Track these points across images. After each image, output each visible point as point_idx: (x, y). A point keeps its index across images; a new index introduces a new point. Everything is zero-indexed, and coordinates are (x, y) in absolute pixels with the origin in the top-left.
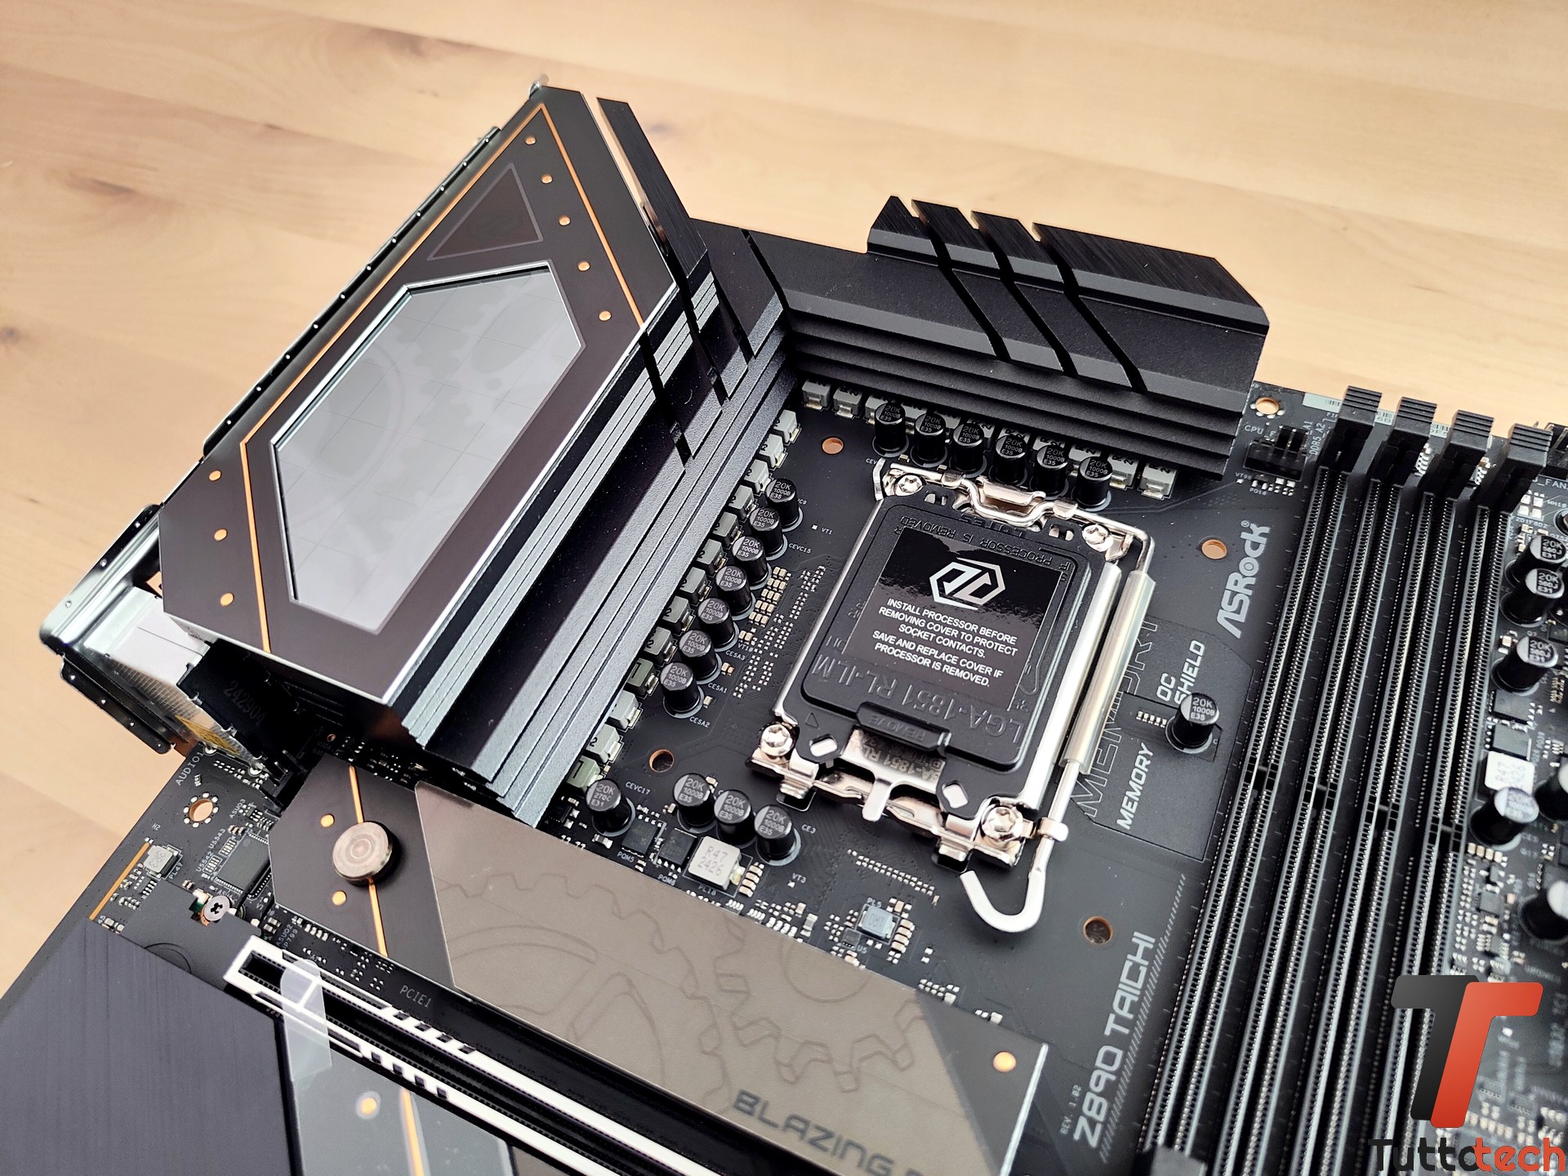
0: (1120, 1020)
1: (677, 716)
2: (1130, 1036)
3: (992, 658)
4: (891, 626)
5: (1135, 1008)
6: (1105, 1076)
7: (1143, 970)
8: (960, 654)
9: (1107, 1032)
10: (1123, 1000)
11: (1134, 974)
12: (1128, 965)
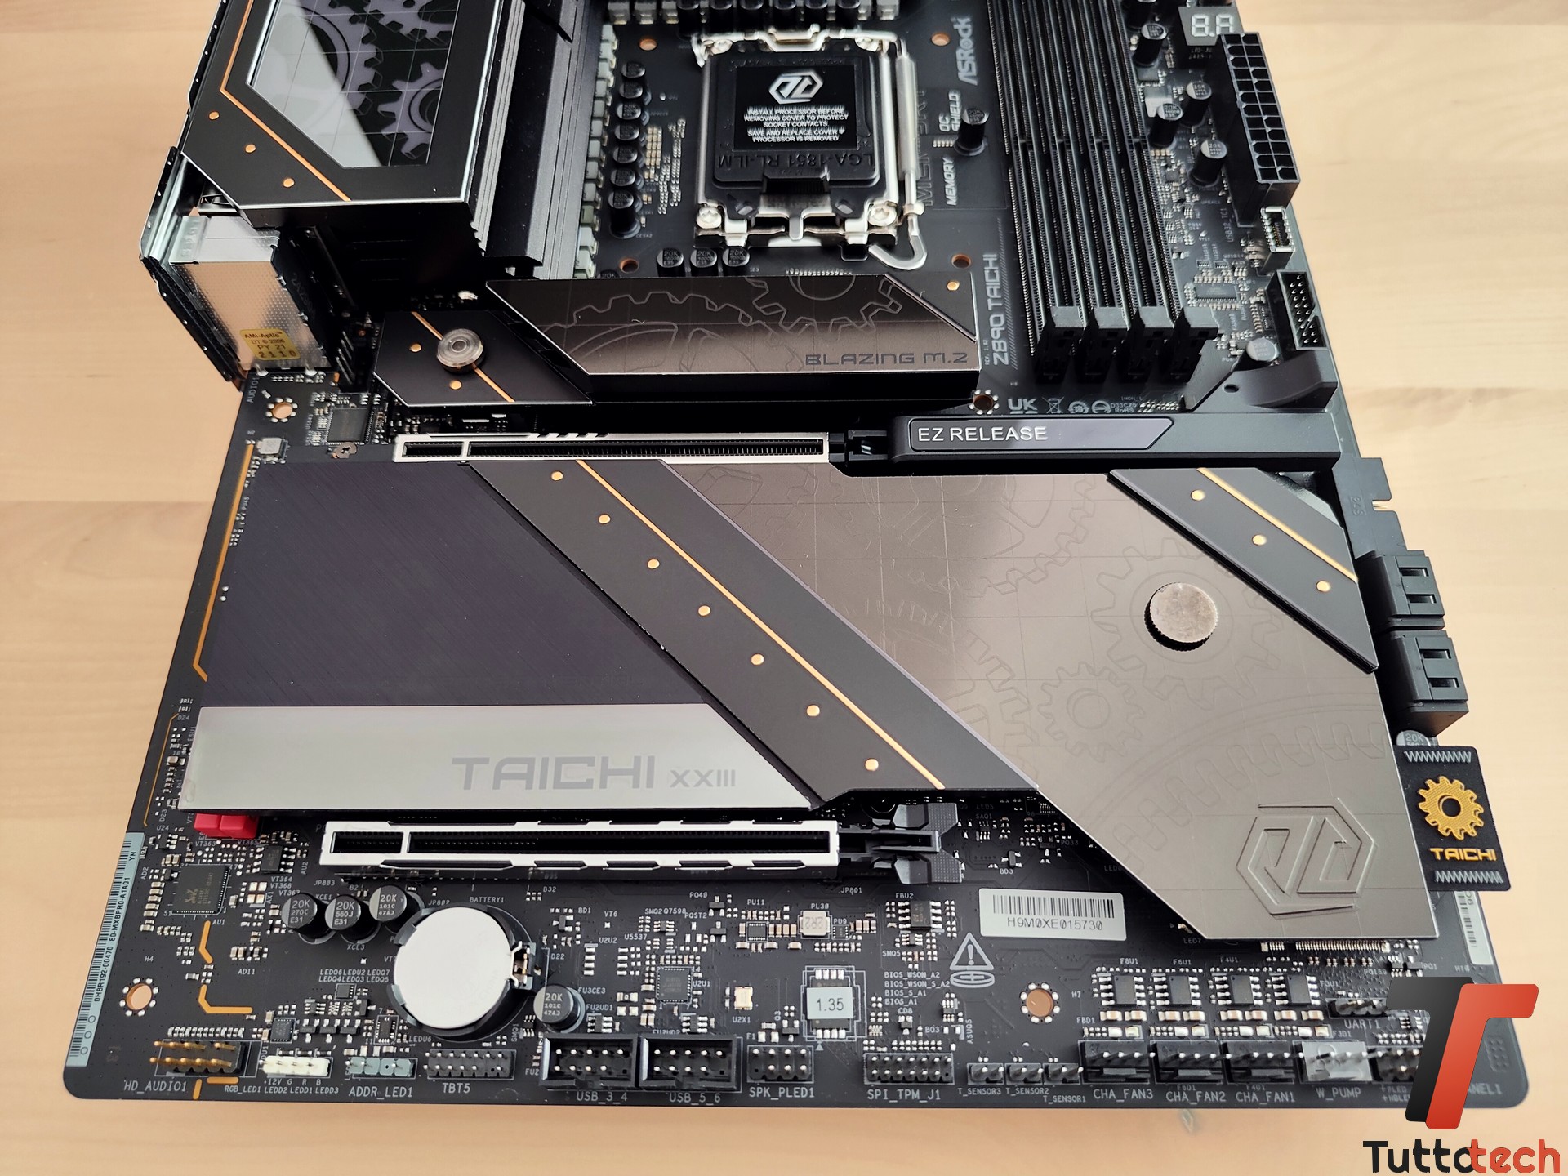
0: (994, 300)
1: (626, 237)
2: (1003, 305)
3: (833, 123)
4: (758, 125)
5: (1000, 291)
6: (998, 330)
7: (997, 272)
8: (813, 128)
9: (990, 308)
10: (992, 290)
11: (992, 274)
12: (987, 273)
